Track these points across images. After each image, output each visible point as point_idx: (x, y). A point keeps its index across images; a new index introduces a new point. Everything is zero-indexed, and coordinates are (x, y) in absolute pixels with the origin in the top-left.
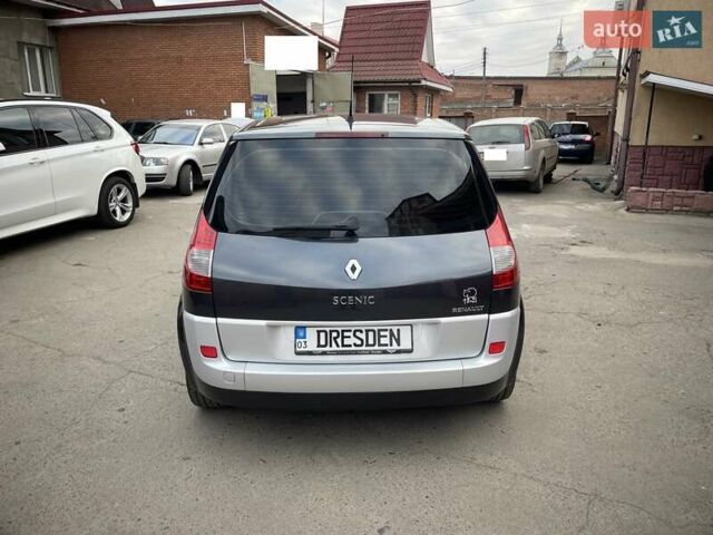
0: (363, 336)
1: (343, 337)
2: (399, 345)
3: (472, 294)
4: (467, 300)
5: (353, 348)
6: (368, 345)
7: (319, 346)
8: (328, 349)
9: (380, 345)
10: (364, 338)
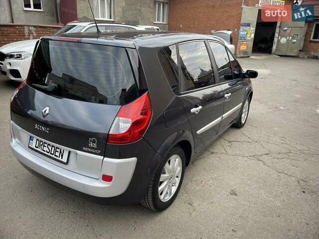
0: (50, 148)
1: (44, 146)
2: (62, 158)
3: (94, 142)
4: (91, 145)
5: (46, 153)
6: (51, 154)
7: (36, 147)
8: (38, 149)
9: (55, 155)
10: (50, 149)
